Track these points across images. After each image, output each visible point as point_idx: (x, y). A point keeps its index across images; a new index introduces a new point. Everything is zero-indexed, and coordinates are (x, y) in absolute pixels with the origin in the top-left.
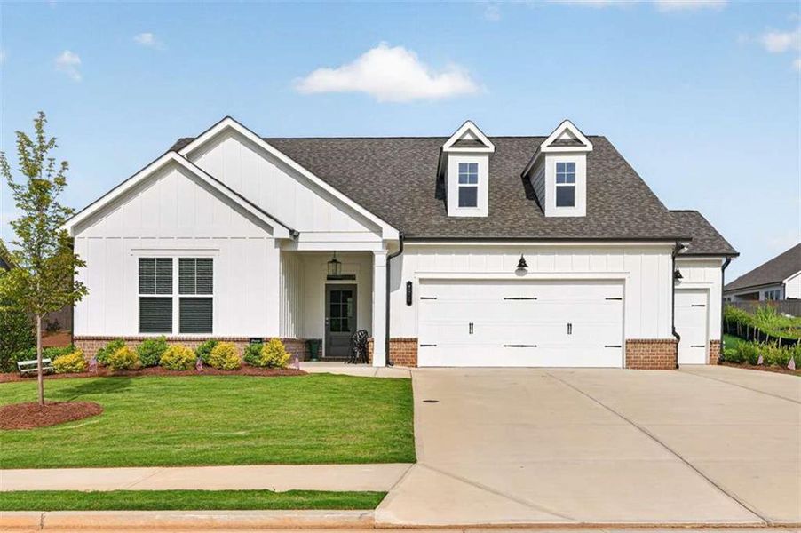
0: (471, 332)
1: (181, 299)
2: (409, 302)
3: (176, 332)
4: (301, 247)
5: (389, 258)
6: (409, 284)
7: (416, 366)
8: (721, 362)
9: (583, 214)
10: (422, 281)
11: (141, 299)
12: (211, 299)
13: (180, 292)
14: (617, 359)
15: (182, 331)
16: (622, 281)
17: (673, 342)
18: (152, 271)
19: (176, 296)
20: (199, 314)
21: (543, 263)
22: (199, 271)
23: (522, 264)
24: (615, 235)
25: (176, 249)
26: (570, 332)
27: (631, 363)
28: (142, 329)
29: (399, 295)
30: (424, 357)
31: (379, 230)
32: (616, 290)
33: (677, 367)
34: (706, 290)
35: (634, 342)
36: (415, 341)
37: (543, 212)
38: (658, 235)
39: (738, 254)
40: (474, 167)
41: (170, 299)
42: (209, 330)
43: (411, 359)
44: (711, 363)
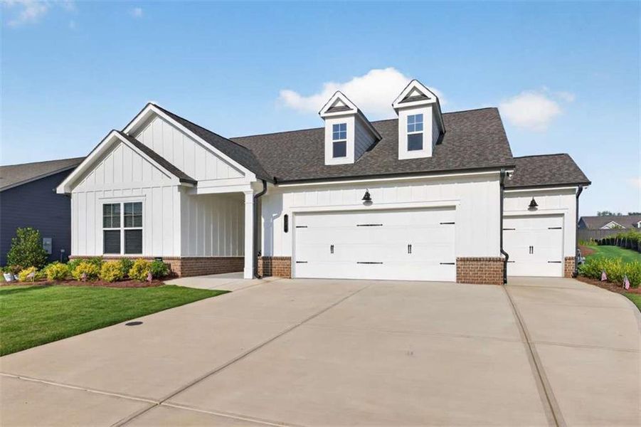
0: (332, 252)
1: (126, 231)
2: (286, 230)
3: (122, 254)
4: (200, 191)
5: (255, 197)
6: (286, 217)
7: (290, 278)
8: (575, 276)
9: (430, 155)
10: (296, 213)
11: (104, 231)
12: (141, 230)
13: (125, 226)
14: (451, 274)
15: (126, 252)
16: (453, 208)
17: (500, 260)
18: (110, 212)
19: (122, 229)
20: (135, 241)
21: (384, 195)
22: (135, 212)
23: (367, 198)
25: (121, 198)
26: (410, 252)
27: (462, 278)
29: (278, 223)
30: (299, 271)
31: (243, 175)
33: (505, 282)
34: (561, 215)
35: (464, 260)
36: (289, 259)
39: (590, 183)
40: (344, 126)
41: (119, 231)
42: (140, 252)
43: (286, 272)
44: (566, 276)
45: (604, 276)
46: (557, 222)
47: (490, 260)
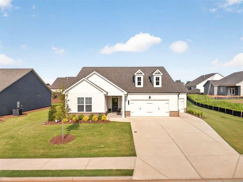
0: (140, 110)
2: (129, 104)
3: (85, 112)
4: (109, 95)
5: (125, 97)
6: (129, 101)
8: (187, 112)
9: (161, 87)
10: (131, 100)
11: (78, 105)
12: (91, 105)
13: (86, 104)
14: (168, 114)
15: (86, 111)
16: (168, 100)
18: (80, 100)
19: (85, 105)
20: (89, 108)
21: (154, 97)
22: (89, 100)
23: (150, 97)
24: (167, 92)
25: (85, 96)
26: (159, 110)
27: (171, 115)
28: (78, 111)
29: (127, 102)
30: (132, 114)
31: (123, 92)
32: (167, 102)
33: (179, 116)
34: (184, 99)
35: (171, 112)
36: (130, 112)
37: (153, 86)
38: (175, 92)
40: (140, 78)
41: (84, 105)
42: (91, 111)
43: (129, 115)
44: (185, 112)
45: (194, 114)
46: (183, 100)
47: (176, 112)
